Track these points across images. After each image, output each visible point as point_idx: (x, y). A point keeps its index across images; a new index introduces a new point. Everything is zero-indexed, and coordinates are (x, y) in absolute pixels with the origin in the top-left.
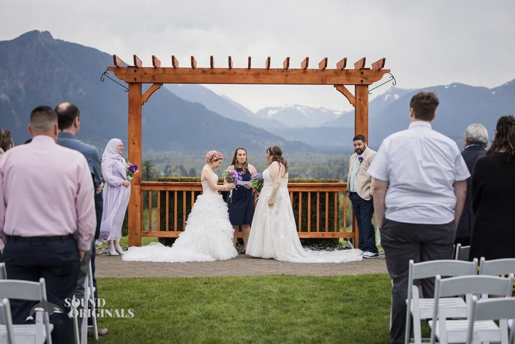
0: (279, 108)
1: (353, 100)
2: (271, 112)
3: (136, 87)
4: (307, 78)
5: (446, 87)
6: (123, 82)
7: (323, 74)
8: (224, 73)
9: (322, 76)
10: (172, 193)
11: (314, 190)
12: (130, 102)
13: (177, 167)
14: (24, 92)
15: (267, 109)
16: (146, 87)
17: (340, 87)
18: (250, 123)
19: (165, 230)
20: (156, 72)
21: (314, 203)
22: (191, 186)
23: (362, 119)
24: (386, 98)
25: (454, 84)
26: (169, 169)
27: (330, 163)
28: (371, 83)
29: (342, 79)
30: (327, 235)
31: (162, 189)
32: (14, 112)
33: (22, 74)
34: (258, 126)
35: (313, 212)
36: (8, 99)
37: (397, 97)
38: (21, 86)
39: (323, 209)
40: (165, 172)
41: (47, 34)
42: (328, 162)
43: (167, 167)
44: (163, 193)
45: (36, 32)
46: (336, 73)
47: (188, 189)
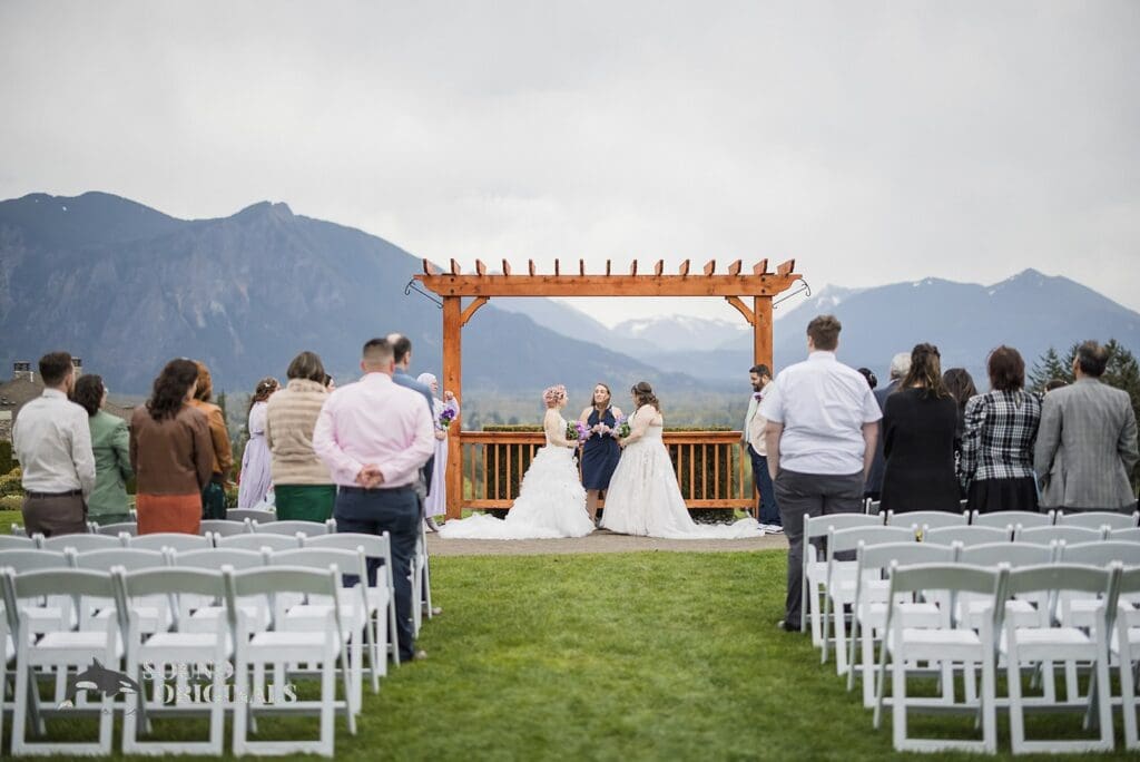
0: (650, 321)
1: (751, 317)
2: (637, 327)
3: (453, 302)
4: (687, 286)
5: (915, 285)
6: (434, 295)
7: (709, 281)
8: (573, 282)
9: (709, 284)
10: (503, 448)
11: (699, 441)
12: (445, 323)
13: (489, 415)
14: (248, 299)
15: (631, 322)
16: (467, 302)
17: (732, 299)
18: (603, 345)
19: (493, 498)
20: (481, 281)
21: (698, 460)
22: (530, 437)
23: (764, 343)
24: (820, 302)
25: (928, 279)
26: (476, 418)
27: (730, 407)
28: (776, 293)
29: (736, 289)
30: (718, 503)
31: (490, 441)
32: (231, 329)
33: (245, 270)
34: (614, 349)
35: (698, 473)
36: (222, 309)
37: (836, 301)
38: (243, 289)
39: (711, 467)
40: (470, 423)
41: (283, 207)
42: (727, 405)
43: (474, 415)
44: (491, 447)
45: (266, 204)
46: (728, 280)
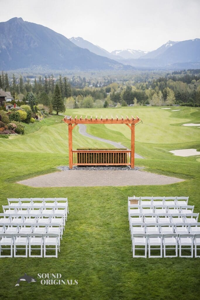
1: (131, 128)
3: (70, 125)
4: (118, 122)
8: (95, 121)
9: (122, 121)
10: (81, 153)
11: (120, 152)
12: (69, 129)
14: (12, 45)
16: (73, 125)
17: (127, 124)
18: (108, 58)
19: (79, 163)
20: (76, 121)
21: (120, 156)
22: (86, 151)
24: (167, 46)
25: (196, 39)
28: (136, 123)
29: (128, 122)
30: (123, 164)
31: (78, 152)
32: (8, 53)
33: (11, 37)
34: (112, 58)
35: (120, 158)
36: (5, 47)
37: (171, 45)
38: (11, 42)
39: (122, 157)
40: (73, 79)
41: (21, 19)
45: (16, 18)
47: (85, 152)
